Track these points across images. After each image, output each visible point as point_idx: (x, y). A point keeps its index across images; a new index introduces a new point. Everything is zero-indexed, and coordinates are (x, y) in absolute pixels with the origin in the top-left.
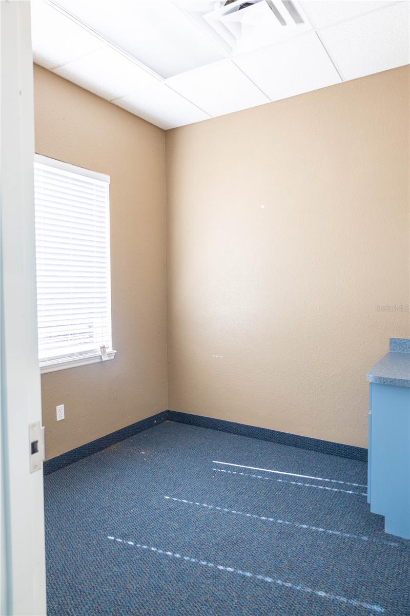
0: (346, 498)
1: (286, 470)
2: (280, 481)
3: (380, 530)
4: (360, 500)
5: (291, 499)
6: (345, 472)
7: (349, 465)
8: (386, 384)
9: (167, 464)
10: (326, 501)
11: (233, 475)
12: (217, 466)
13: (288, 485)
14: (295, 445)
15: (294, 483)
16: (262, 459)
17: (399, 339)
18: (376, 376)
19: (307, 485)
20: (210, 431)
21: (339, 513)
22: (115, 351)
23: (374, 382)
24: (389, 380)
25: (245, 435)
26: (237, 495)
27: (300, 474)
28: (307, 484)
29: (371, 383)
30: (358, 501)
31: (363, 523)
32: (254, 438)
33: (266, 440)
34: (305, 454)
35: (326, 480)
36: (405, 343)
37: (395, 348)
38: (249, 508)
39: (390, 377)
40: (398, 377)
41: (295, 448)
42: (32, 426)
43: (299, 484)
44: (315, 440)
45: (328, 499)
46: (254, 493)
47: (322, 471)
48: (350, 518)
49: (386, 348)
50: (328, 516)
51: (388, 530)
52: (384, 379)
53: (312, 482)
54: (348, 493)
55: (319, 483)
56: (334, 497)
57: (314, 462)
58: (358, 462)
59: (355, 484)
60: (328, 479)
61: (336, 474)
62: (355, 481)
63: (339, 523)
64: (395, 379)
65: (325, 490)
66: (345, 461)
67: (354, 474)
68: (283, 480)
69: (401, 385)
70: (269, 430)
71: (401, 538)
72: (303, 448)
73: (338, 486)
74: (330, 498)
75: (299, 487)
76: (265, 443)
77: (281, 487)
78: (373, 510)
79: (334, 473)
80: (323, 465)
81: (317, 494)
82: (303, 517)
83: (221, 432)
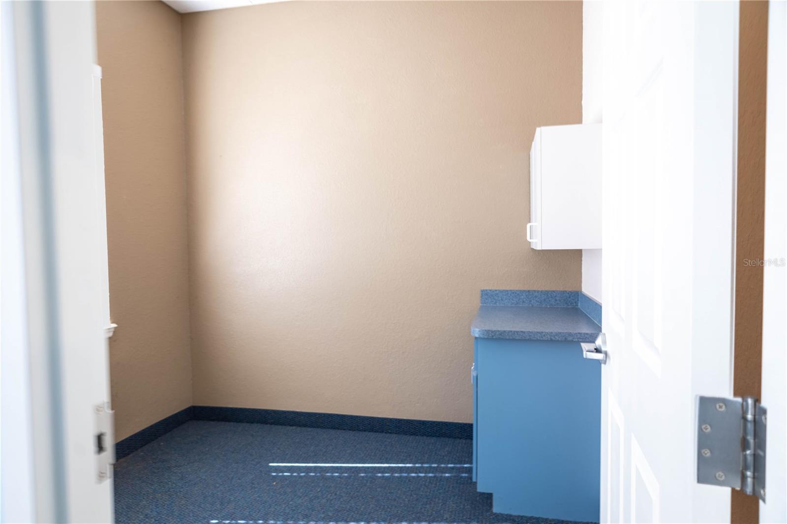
0: (443, 481)
1: (367, 460)
2: (362, 475)
3: (487, 511)
4: (459, 481)
5: (381, 494)
6: (436, 453)
7: (438, 445)
8: (494, 337)
9: (204, 477)
10: (422, 489)
11: (301, 477)
12: (277, 469)
13: (374, 478)
14: (372, 430)
15: (379, 475)
16: (333, 452)
17: (490, 290)
18: (484, 329)
19: (396, 475)
20: (256, 427)
21: (439, 500)
22: (115, 325)
23: (482, 336)
24: (497, 333)
25: (305, 426)
26: (311, 500)
27: (384, 463)
28: (396, 473)
29: (476, 338)
30: (457, 483)
31: (469, 506)
32: (318, 427)
33: (333, 428)
34: (385, 439)
35: (417, 465)
36: (497, 294)
37: (487, 301)
38: (330, 514)
39: (499, 330)
40: (507, 329)
41: (372, 433)
42: (98, 409)
43: (387, 475)
44: (396, 420)
45: (423, 486)
46: (333, 495)
47: (410, 455)
48: (453, 504)
49: (477, 302)
50: (428, 506)
51: (496, 509)
52: (492, 332)
53: (401, 470)
54: (445, 477)
55: (408, 470)
56: (430, 482)
57: (398, 446)
58: (447, 439)
59: (450, 465)
60: (419, 463)
61: (427, 456)
62: (448, 461)
63: (442, 511)
64: (505, 331)
65: (418, 477)
66: (433, 440)
67: (446, 453)
68: (365, 473)
69: (511, 338)
70: (337, 415)
71: (511, 516)
72: (382, 432)
73: (431, 470)
74: (425, 485)
75: (387, 478)
76: (333, 432)
77: (365, 481)
78: (480, 489)
79: (424, 456)
80: (409, 449)
81: (410, 483)
82: (399, 512)
83: (273, 426)
